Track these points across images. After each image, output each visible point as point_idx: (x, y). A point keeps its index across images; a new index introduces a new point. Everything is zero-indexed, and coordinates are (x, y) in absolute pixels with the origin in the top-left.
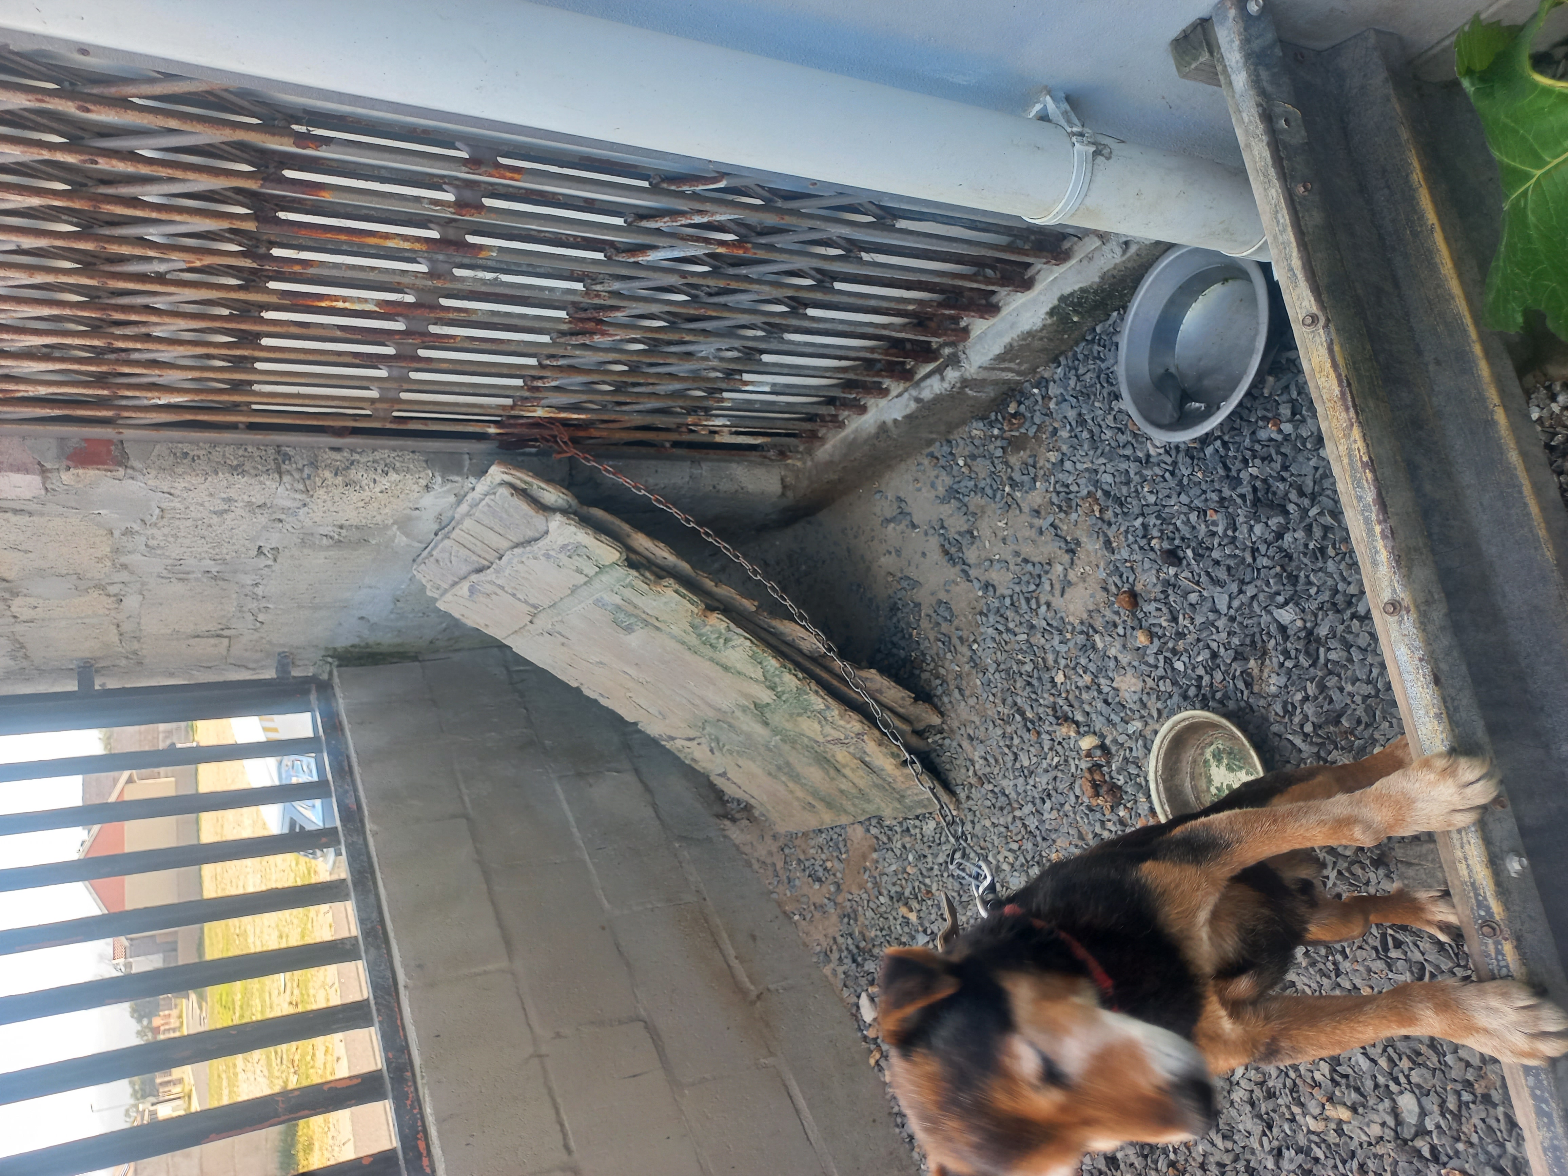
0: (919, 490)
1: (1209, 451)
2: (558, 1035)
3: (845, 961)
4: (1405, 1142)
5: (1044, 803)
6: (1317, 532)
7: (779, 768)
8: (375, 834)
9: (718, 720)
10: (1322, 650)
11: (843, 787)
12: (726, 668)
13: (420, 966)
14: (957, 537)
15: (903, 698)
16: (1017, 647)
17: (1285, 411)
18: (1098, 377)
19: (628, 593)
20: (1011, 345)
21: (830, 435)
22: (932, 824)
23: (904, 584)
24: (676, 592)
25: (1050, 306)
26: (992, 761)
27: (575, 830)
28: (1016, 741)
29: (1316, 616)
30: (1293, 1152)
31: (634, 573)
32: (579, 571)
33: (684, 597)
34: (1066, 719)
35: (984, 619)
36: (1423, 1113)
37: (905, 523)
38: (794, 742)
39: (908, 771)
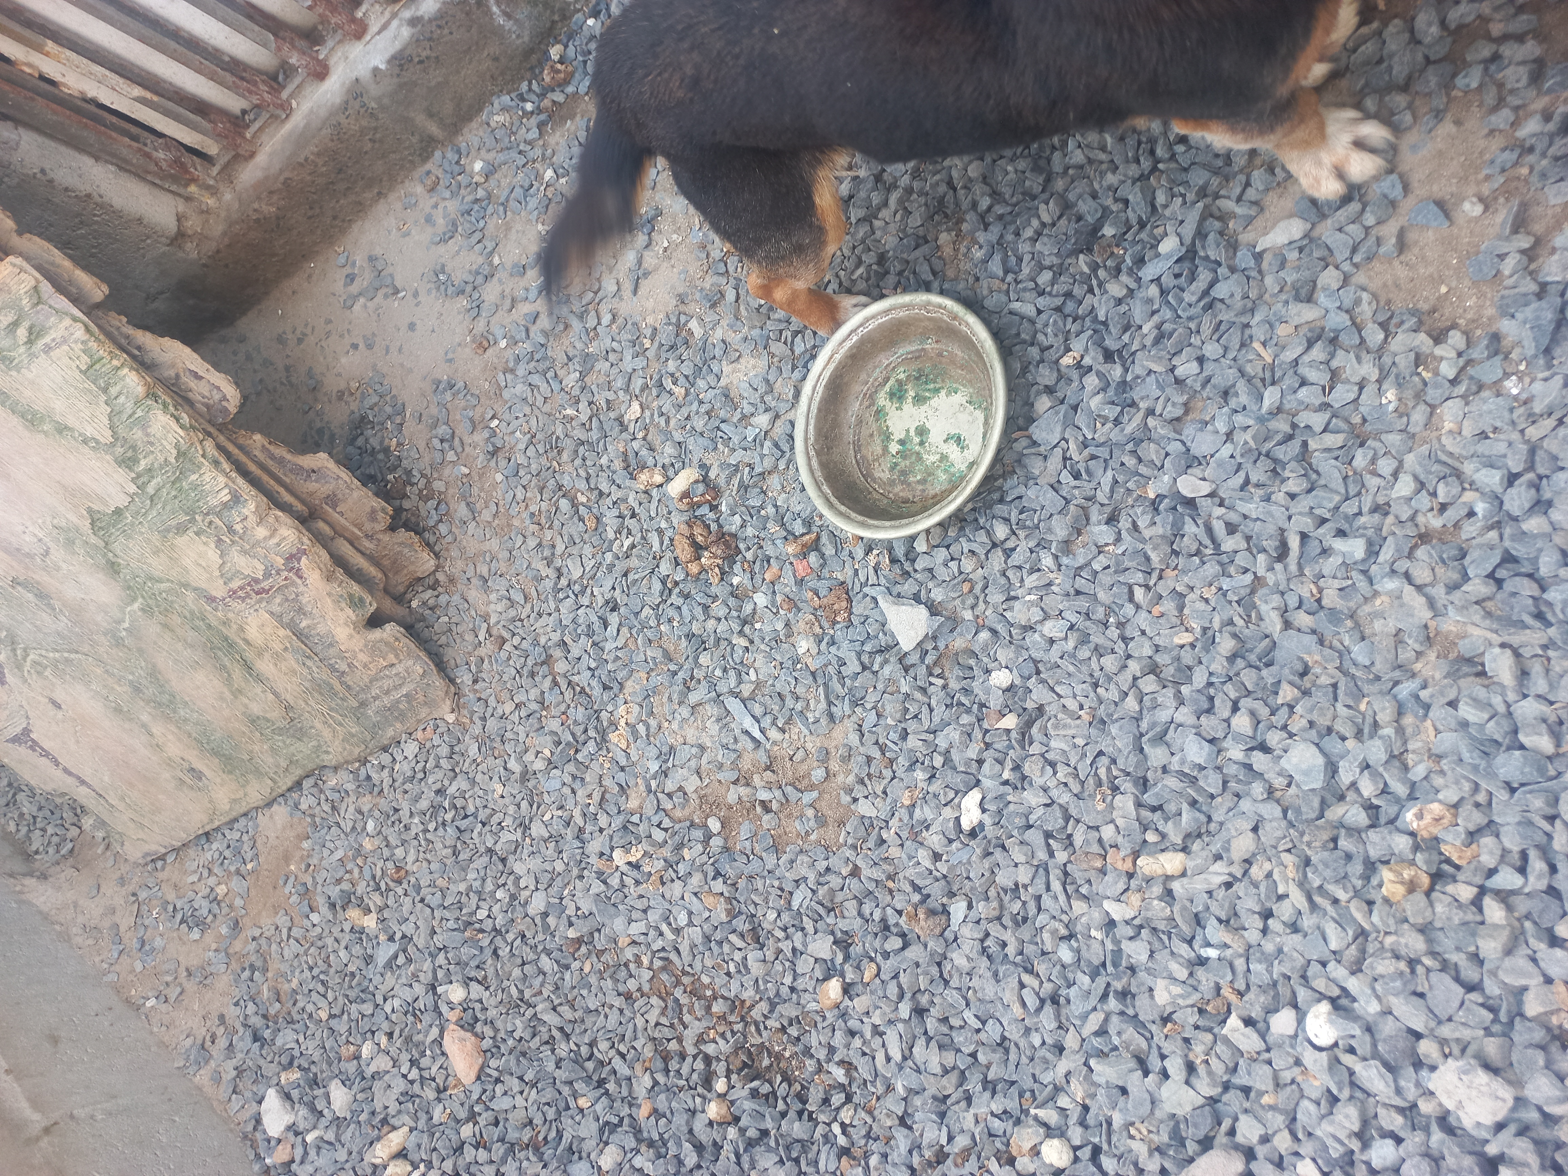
0: (406, 234)
3: (240, 1047)
5: (606, 625)
7: (135, 689)
11: (256, 709)
12: (30, 418)
15: (372, 515)
21: (265, 140)
22: (411, 749)
23: (378, 387)
26: (518, 597)
28: (560, 548)
34: (644, 467)
35: (509, 376)
37: (382, 291)
38: (167, 609)
39: (376, 634)
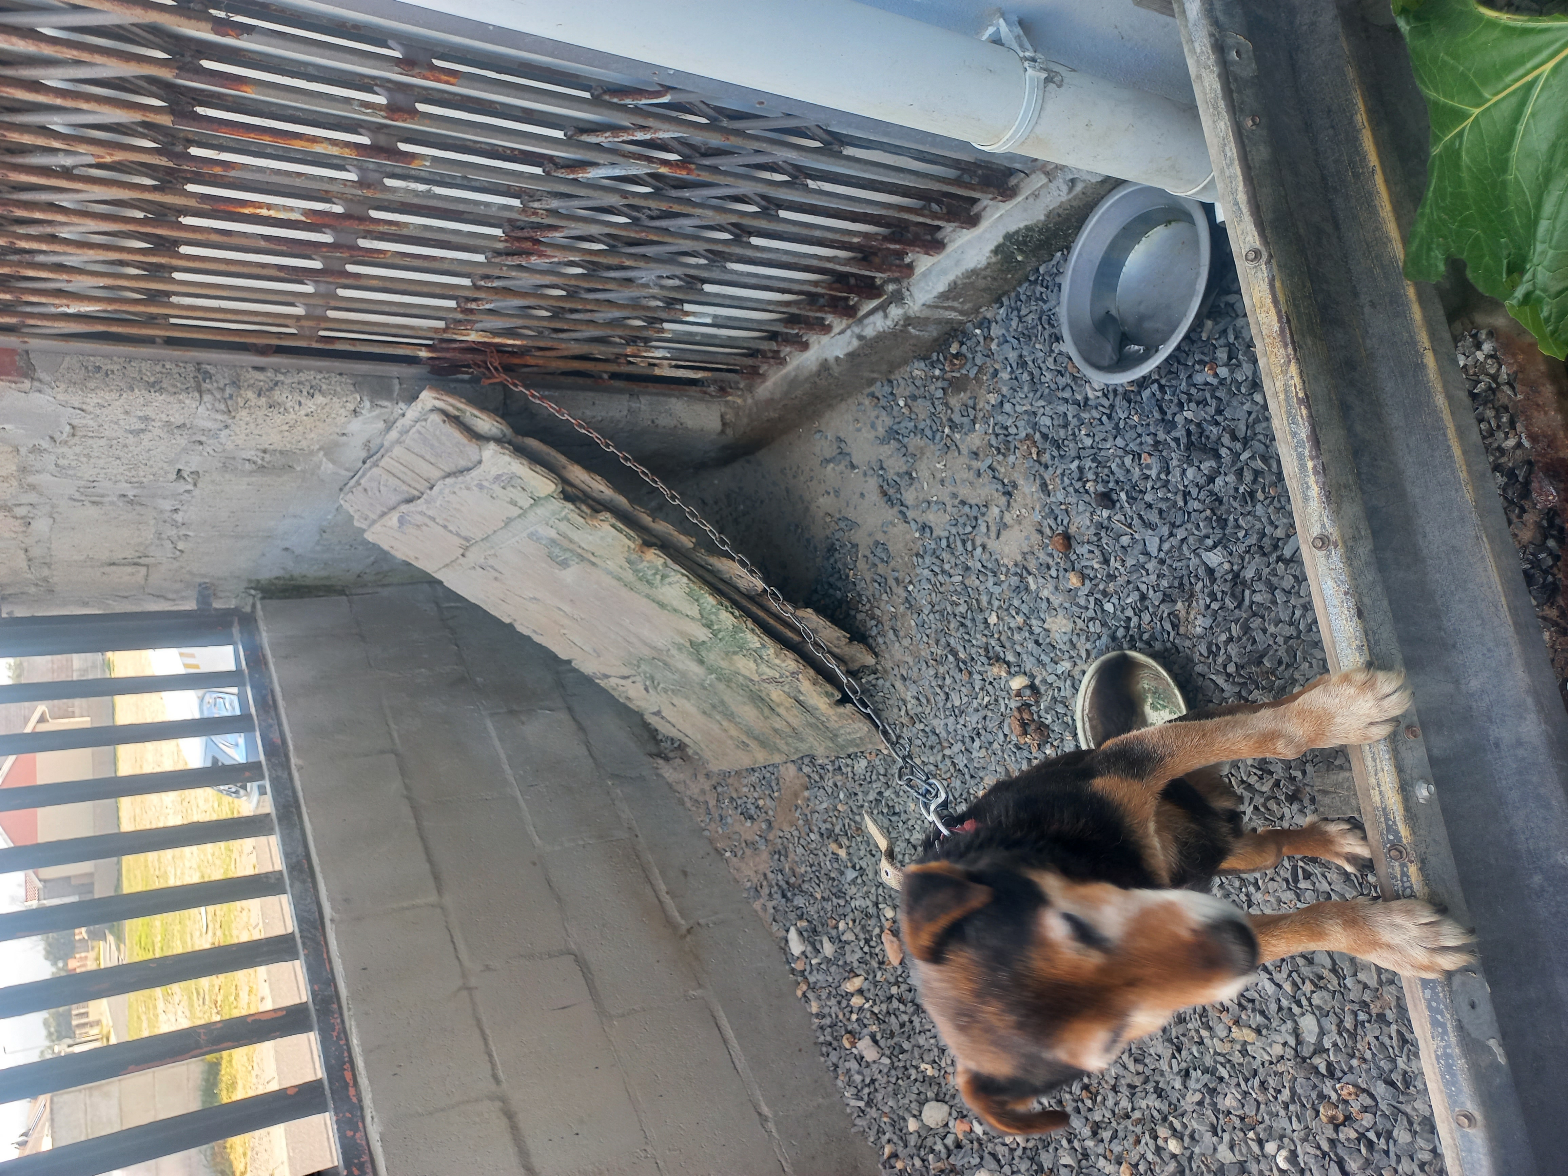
0: (859, 430)
1: (1146, 394)
2: (488, 968)
3: (775, 896)
4: (1304, 1060)
5: (973, 741)
6: (1248, 476)
7: (714, 707)
8: (300, 768)
9: (654, 658)
10: (1247, 593)
11: (777, 726)
12: (662, 605)
13: (346, 900)
14: (896, 478)
15: (838, 638)
16: (952, 588)
17: (1222, 355)
18: (1040, 319)
19: (564, 526)
20: (955, 283)
21: (771, 372)
22: (863, 763)
23: (842, 525)
24: (613, 526)
25: (995, 243)
26: (924, 701)
27: (506, 767)
28: (948, 681)
29: (1243, 559)
30: (1199, 1072)
31: (570, 506)
32: (514, 503)
33: (620, 531)
34: (998, 659)
35: (920, 560)
36: (1322, 1033)
37: (843, 463)
38: (729, 681)
39: (841, 710)
